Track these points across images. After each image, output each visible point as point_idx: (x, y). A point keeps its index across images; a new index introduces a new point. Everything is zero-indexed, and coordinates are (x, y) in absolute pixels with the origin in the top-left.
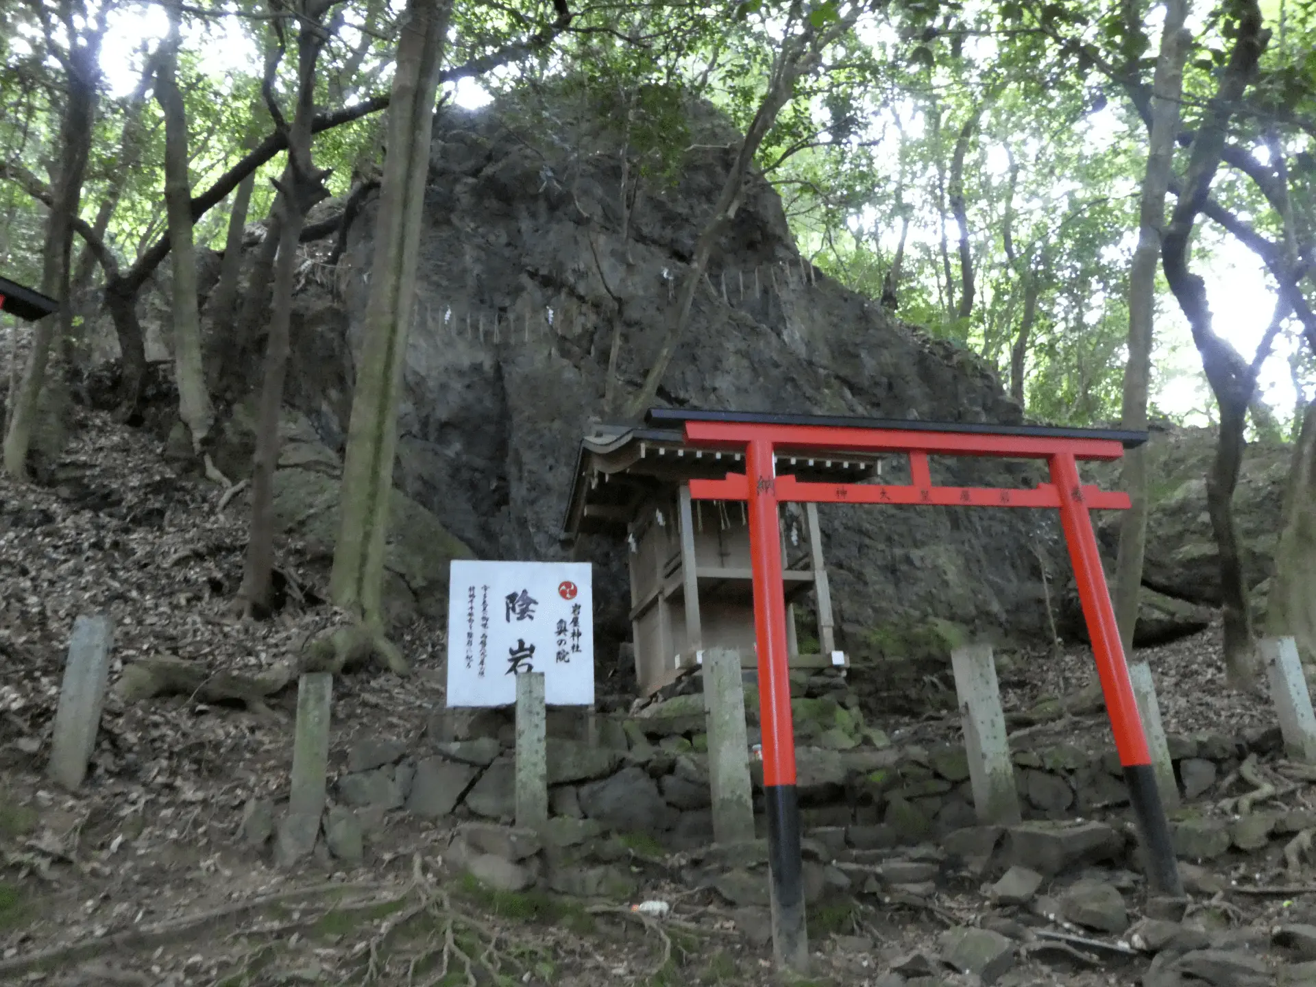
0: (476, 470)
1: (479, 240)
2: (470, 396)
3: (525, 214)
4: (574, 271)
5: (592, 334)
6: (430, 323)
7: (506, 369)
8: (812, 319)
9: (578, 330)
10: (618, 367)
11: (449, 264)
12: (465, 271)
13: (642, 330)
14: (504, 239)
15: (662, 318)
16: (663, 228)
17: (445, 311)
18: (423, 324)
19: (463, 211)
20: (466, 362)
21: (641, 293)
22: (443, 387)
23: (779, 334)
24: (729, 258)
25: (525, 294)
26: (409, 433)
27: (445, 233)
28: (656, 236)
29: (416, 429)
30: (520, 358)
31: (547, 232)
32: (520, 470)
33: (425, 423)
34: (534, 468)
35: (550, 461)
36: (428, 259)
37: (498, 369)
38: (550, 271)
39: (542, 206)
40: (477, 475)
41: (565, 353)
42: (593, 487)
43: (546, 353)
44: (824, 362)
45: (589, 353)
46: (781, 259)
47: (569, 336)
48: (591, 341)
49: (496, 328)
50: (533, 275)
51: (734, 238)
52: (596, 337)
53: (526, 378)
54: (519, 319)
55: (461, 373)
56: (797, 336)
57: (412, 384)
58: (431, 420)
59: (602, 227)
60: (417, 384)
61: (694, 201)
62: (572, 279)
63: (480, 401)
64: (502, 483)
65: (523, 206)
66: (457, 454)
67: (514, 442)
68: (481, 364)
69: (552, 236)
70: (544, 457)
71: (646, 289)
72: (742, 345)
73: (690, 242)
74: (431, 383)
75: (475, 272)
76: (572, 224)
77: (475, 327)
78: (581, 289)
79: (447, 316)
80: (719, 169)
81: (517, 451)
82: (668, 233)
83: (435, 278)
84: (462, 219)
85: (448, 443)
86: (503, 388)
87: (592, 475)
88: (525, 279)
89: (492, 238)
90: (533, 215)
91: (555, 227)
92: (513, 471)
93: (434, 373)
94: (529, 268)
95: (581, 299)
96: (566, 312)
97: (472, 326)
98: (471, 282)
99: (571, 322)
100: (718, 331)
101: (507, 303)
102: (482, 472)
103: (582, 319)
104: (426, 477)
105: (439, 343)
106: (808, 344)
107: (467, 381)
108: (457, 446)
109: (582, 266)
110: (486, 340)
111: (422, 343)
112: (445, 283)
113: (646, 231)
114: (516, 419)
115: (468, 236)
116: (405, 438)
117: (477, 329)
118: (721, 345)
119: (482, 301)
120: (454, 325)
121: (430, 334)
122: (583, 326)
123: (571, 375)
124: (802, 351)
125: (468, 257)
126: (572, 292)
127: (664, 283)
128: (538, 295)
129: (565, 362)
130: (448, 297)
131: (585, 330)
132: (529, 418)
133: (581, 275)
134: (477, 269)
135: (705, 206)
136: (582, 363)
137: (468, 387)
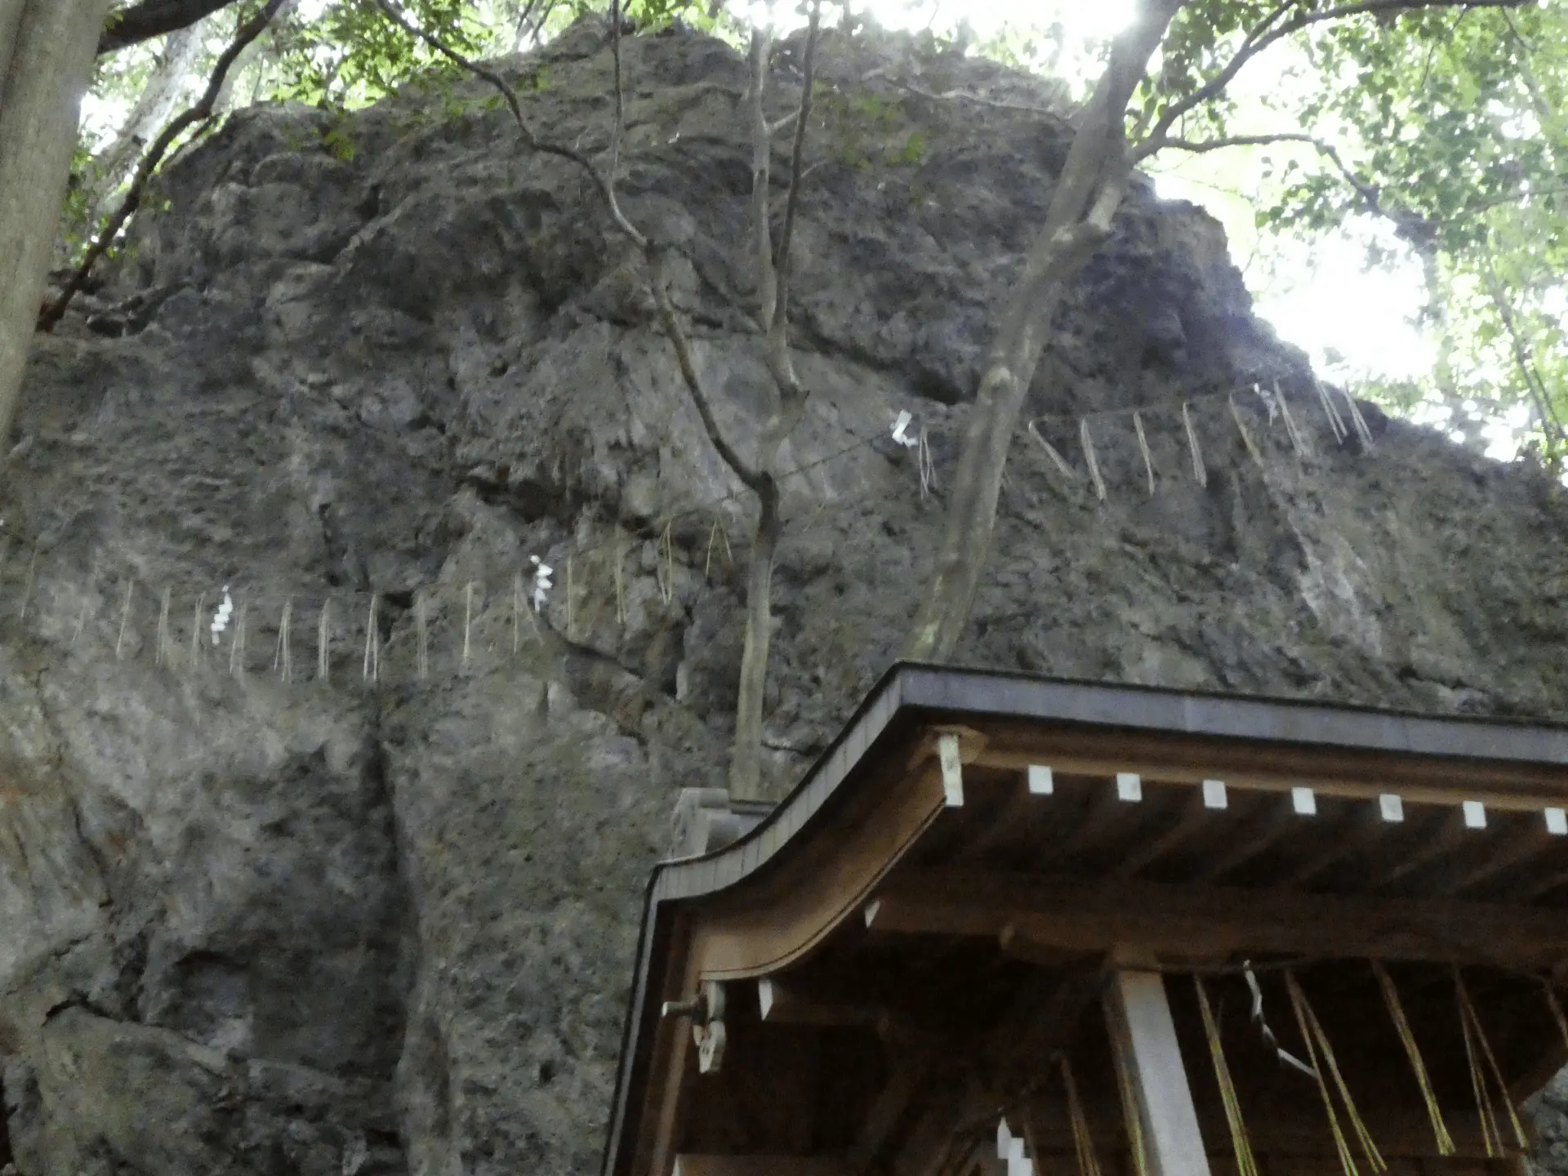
0: (296, 1110)
1: (334, 414)
2: (283, 858)
3: (468, 333)
4: (615, 447)
5: (678, 629)
6: (167, 645)
7: (401, 760)
8: (1389, 542)
9: (633, 618)
10: (769, 708)
11: (239, 481)
12: (287, 496)
13: (840, 589)
14: (406, 409)
15: (904, 553)
16: (883, 316)
17: (212, 608)
18: (145, 649)
19: (289, 345)
20: (274, 750)
21: (830, 494)
22: (196, 837)
23: (1288, 588)
24: (1092, 390)
25: (466, 546)
26: (82, 1000)
27: (232, 404)
28: (864, 339)
29: (101, 983)
30: (447, 725)
31: (533, 363)
32: (443, 1097)
33: (133, 963)
34: (490, 1075)
35: (545, 1046)
36: (178, 474)
37: (376, 768)
38: (542, 468)
39: (517, 302)
40: (298, 1128)
41: (588, 695)
42: (705, 1064)
43: (531, 703)
44: (1452, 666)
45: (670, 688)
46: (1255, 378)
47: (606, 644)
48: (677, 647)
49: (372, 646)
50: (489, 492)
51: (1098, 337)
52: (692, 635)
53: (466, 785)
54: (449, 614)
55: (253, 789)
56: (1346, 590)
57: (99, 839)
58: (154, 948)
59: (698, 320)
60: (118, 840)
61: (968, 248)
62: (608, 472)
63: (316, 870)
64: (385, 1155)
65: (461, 316)
66: (236, 1059)
67: (425, 999)
68: (320, 755)
69: (546, 370)
70: (524, 1031)
71: (842, 481)
72: (1182, 617)
73: (969, 349)
74: (157, 829)
75: (316, 501)
76: (605, 327)
77: (305, 647)
78: (639, 499)
79: (220, 621)
80: (1030, 170)
81: (432, 1030)
82: (899, 329)
83: (192, 521)
84: (285, 366)
85: (203, 1025)
86: (391, 827)
87: (700, 1015)
88: (465, 501)
89: (371, 408)
90: (491, 332)
91: (556, 347)
92: (418, 1099)
93: (170, 798)
94: (479, 471)
95: (641, 528)
96: (592, 573)
97: (296, 643)
98: (302, 527)
99: (611, 600)
100: (1091, 576)
101: (413, 578)
102: (318, 1115)
103: (645, 585)
104: (121, 1147)
105: (191, 702)
106: (1384, 612)
107: (274, 811)
108: (235, 1033)
109: (639, 433)
110: (337, 683)
111: (138, 708)
112: (221, 533)
113: (830, 324)
114: (430, 913)
115: (300, 407)
116: (64, 1018)
117: (314, 652)
118: (1108, 615)
119: (334, 580)
120: (238, 642)
121: (166, 678)
122: (649, 605)
123: (614, 759)
124: (1372, 636)
125: (296, 460)
126: (611, 512)
127: (898, 458)
128: (507, 539)
129: (591, 720)
130: (229, 574)
131: (657, 619)
132: (468, 903)
133: (636, 458)
134: (324, 490)
135: (1004, 260)
136: (650, 719)
137: (278, 829)
